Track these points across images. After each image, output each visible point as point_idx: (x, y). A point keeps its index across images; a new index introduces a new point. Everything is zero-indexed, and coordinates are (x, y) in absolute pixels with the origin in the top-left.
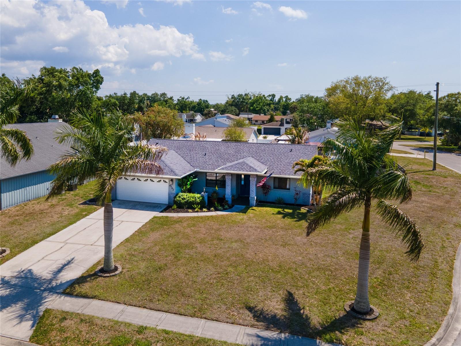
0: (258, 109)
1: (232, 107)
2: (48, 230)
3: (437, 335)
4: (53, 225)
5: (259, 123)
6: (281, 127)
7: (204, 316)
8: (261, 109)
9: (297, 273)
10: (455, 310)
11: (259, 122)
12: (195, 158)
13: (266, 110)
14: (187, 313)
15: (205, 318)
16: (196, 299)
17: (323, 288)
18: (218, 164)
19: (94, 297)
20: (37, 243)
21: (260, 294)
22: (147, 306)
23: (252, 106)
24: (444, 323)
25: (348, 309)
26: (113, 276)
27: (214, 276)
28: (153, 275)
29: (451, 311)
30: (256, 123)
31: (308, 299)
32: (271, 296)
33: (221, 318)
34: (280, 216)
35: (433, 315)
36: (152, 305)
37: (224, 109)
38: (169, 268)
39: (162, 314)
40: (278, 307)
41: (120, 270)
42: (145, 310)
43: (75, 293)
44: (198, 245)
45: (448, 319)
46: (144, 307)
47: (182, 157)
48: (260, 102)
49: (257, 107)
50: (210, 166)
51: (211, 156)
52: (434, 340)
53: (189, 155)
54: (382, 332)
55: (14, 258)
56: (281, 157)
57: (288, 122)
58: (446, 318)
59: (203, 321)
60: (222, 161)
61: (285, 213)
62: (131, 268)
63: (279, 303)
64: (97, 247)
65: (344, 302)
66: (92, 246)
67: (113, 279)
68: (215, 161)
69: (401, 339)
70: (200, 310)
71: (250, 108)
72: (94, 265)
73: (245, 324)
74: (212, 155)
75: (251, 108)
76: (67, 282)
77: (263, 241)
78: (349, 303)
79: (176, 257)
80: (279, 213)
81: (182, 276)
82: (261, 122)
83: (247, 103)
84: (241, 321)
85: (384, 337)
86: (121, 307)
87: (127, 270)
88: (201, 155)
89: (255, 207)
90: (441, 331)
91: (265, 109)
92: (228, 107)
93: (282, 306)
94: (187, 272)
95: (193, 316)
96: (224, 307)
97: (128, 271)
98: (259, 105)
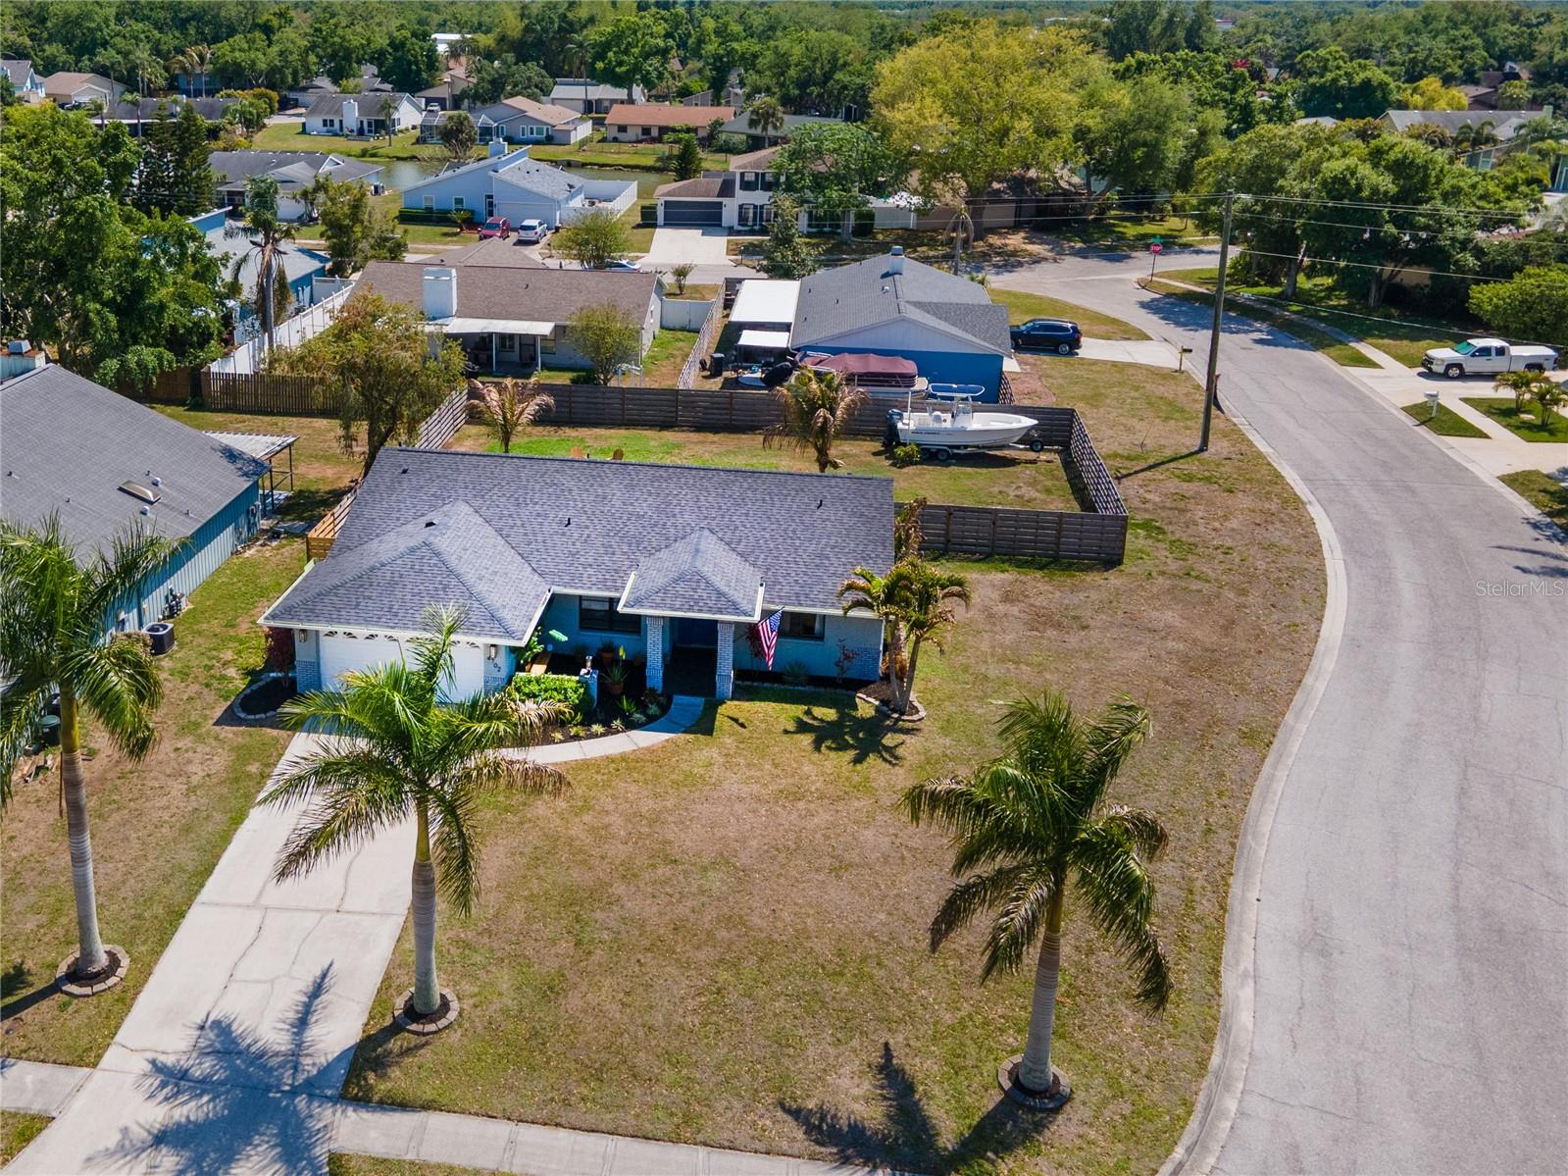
0: (623, 69)
1: (530, 64)
2: (187, 857)
3: (1186, 1140)
4: (187, 830)
5: (634, 138)
6: (725, 200)
7: (700, 1137)
8: (636, 68)
9: (882, 973)
10: (1224, 1056)
11: (631, 134)
12: (540, 539)
13: (654, 74)
14: (660, 1134)
15: (705, 1144)
16: (669, 1087)
17: (948, 1018)
18: (614, 562)
19: (426, 1107)
20: (182, 915)
21: (811, 1052)
22: (563, 1121)
23: (601, 56)
24: (1202, 1098)
25: (1007, 1085)
26: (446, 1028)
27: (691, 1004)
28: (541, 1015)
29: (1215, 1060)
30: (621, 136)
31: (917, 1060)
32: (837, 1057)
33: (741, 1140)
34: (806, 740)
35: (1179, 1078)
36: (572, 1117)
37: (501, 76)
38: (575, 986)
39: (604, 1142)
40: (856, 1091)
41: (455, 1005)
42: (562, 1133)
43: (376, 1098)
44: (619, 888)
45: (1209, 1088)
46: (557, 1125)
47: (499, 531)
48: (629, 44)
49: (620, 64)
50: (591, 571)
51: (587, 527)
52: (1179, 1153)
53: (519, 523)
54: (1078, 1142)
55: (152, 979)
56: (794, 531)
57: (749, 183)
58: (1204, 1084)
59: (702, 1151)
60: (625, 548)
61: (816, 723)
62: (479, 993)
63: (856, 1080)
64: (357, 918)
65: (996, 1059)
66: (339, 915)
67: (448, 1036)
68: (602, 550)
69: (1115, 1155)
70: (687, 1119)
71: (593, 63)
72: (379, 991)
73: (796, 1151)
74: (588, 523)
75: (600, 65)
76: (339, 1059)
77: (782, 857)
78: (1007, 1064)
79: (578, 944)
80: (802, 727)
81: (613, 1010)
82: (640, 131)
83: (580, 45)
84: (785, 1145)
85: (1083, 1154)
86: (501, 1129)
87: (471, 1002)
88: (554, 526)
89: (732, 699)
90: (1194, 1124)
91: (648, 72)
92: (514, 68)
93: (866, 1086)
94: (622, 995)
95: (676, 1139)
96: (737, 1105)
97: (476, 1006)
98: (626, 52)
